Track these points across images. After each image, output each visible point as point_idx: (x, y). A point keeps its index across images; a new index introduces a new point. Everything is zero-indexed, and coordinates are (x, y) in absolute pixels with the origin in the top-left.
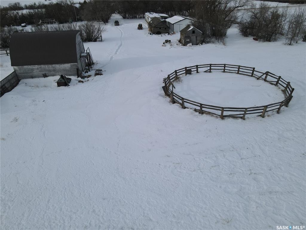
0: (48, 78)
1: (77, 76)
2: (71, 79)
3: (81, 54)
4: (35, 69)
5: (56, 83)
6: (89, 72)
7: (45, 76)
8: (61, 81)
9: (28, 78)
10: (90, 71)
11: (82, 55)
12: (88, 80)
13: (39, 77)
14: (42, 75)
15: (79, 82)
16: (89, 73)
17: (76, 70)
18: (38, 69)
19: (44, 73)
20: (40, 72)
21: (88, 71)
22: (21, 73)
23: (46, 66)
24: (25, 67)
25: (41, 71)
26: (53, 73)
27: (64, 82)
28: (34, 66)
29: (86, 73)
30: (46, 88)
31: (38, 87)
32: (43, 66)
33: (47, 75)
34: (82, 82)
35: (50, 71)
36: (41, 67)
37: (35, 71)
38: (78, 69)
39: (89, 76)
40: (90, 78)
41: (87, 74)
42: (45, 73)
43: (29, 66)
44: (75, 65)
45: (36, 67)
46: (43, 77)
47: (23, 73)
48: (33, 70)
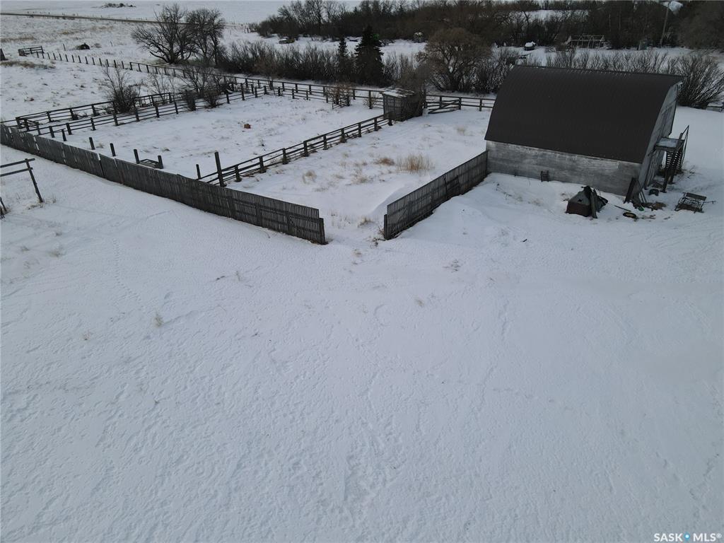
0: (549, 182)
1: (625, 197)
2: (607, 201)
3: (658, 142)
4: (529, 155)
5: (567, 203)
6: (661, 194)
7: (545, 177)
8: (580, 201)
9: (506, 173)
10: (664, 191)
11: (662, 143)
12: (652, 217)
13: (530, 175)
14: (540, 173)
15: (625, 215)
16: (661, 198)
17: (629, 180)
18: (536, 156)
19: (545, 169)
20: (537, 164)
21: (659, 189)
22: (496, 159)
23: (558, 155)
24: (512, 147)
25: (540, 165)
26: (566, 173)
27: (586, 206)
28: (530, 149)
29: (654, 195)
30: (537, 207)
31: (520, 199)
32: (549, 153)
33: (551, 175)
34: (634, 217)
35: (561, 168)
36: (545, 154)
37: (527, 161)
38: (634, 181)
39: (659, 206)
40: (659, 210)
41: (653, 199)
42: (548, 172)
43: (520, 146)
44: (632, 167)
45: (533, 152)
46: (538, 178)
47: (502, 160)
48: (524, 156)
